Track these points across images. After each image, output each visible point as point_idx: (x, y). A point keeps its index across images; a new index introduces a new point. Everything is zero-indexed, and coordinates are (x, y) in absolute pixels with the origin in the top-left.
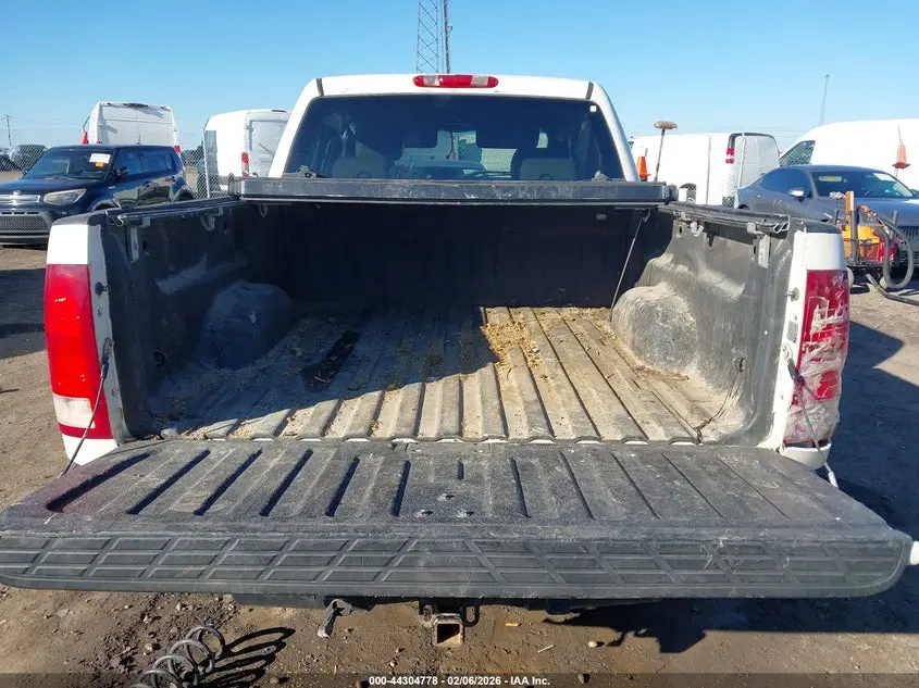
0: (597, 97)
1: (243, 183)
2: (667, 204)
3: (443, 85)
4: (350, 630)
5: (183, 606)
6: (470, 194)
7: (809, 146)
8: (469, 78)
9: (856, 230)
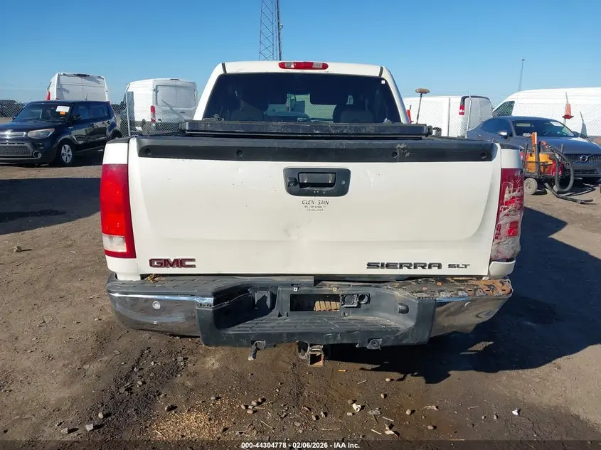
0: (385, 75)
1: (187, 123)
2: (427, 136)
3: (296, 68)
4: (252, 374)
5: (155, 363)
6: (316, 130)
7: (511, 104)
8: (312, 63)
9: (539, 156)
